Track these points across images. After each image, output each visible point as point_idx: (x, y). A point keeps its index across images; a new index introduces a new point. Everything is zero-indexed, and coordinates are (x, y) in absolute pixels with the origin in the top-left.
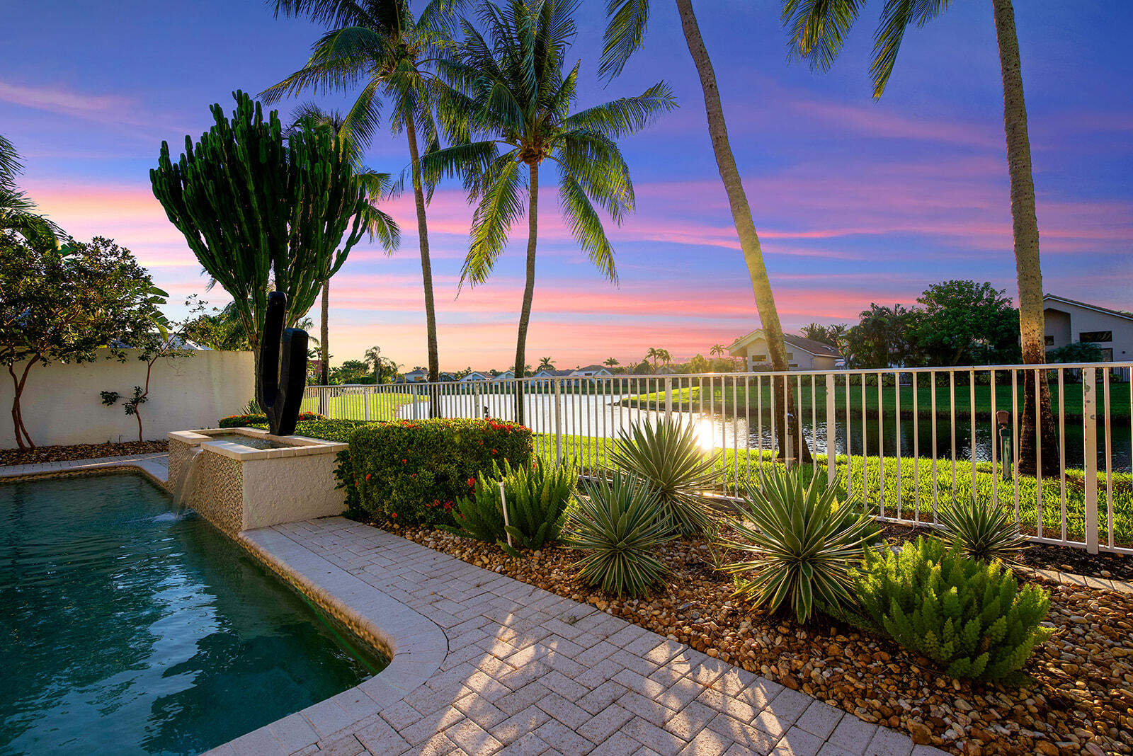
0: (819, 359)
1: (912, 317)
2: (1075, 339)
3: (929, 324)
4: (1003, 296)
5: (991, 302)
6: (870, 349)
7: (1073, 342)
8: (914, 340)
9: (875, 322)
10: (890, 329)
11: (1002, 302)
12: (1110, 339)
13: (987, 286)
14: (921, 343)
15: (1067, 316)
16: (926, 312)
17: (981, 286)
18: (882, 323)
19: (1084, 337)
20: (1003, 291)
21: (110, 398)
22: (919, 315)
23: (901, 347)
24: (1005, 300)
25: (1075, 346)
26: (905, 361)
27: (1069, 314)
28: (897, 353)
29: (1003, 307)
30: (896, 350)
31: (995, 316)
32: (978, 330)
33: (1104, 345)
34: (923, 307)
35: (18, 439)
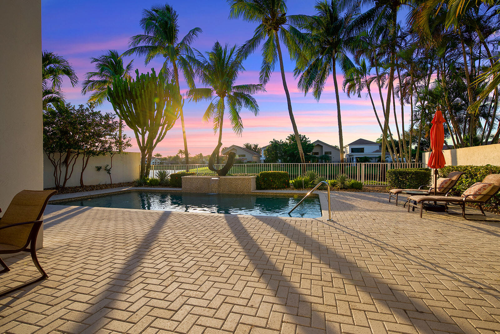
0: (254, 157)
1: (286, 144)
2: (324, 153)
3: (289, 147)
5: (305, 141)
6: (273, 154)
8: (285, 152)
9: (275, 145)
10: (279, 148)
12: (331, 154)
13: (304, 136)
14: (288, 153)
15: (322, 146)
18: (277, 146)
19: (326, 153)
20: (308, 138)
21: (99, 169)
22: (287, 143)
24: (309, 141)
25: (324, 156)
29: (308, 143)
30: (280, 155)
34: (288, 141)
35: (80, 183)
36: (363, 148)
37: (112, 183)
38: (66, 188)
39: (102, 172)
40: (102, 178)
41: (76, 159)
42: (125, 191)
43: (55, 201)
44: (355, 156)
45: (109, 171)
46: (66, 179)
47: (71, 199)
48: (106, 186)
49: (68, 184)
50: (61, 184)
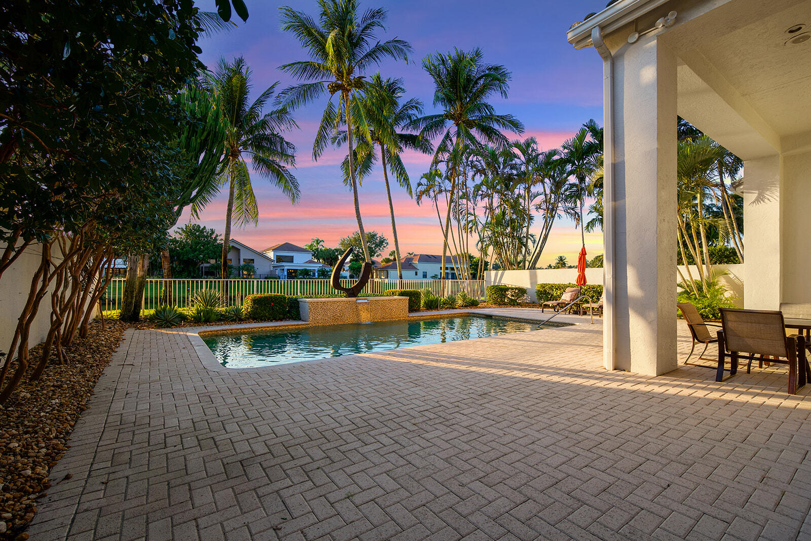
2: (242, 261)
12: (253, 263)
19: (245, 260)
27: (240, 250)
36: (293, 256)
44: (286, 268)
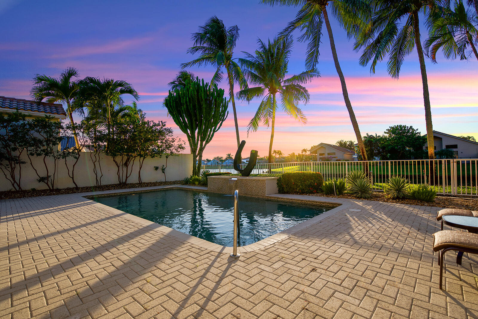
0: (346, 155)
1: (383, 139)
2: (444, 147)
3: (389, 142)
4: (417, 132)
5: (413, 134)
7: (443, 149)
8: (383, 148)
9: (369, 141)
10: (375, 143)
11: (417, 134)
13: (411, 127)
14: (387, 149)
15: (441, 139)
16: (388, 137)
17: (409, 127)
18: (372, 141)
19: (447, 147)
20: (417, 130)
21: (157, 168)
22: (386, 138)
23: (379, 150)
26: (380, 155)
27: (442, 138)
28: (377, 153)
29: (417, 135)
30: (377, 151)
31: (414, 139)
32: (408, 144)
33: (455, 150)
34: (387, 135)
35: (139, 180)
37: (166, 181)
38: (127, 185)
39: (160, 171)
40: (158, 177)
41: (134, 161)
42: (167, 188)
43: (103, 195)
45: (163, 170)
46: (127, 177)
47: (117, 193)
48: (161, 183)
49: (129, 181)
50: (124, 181)
